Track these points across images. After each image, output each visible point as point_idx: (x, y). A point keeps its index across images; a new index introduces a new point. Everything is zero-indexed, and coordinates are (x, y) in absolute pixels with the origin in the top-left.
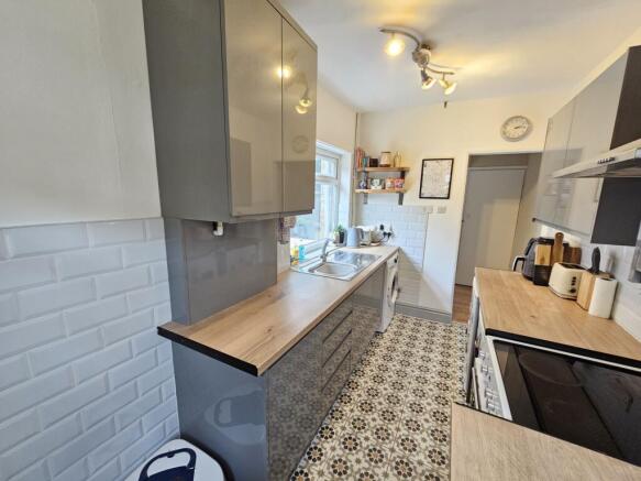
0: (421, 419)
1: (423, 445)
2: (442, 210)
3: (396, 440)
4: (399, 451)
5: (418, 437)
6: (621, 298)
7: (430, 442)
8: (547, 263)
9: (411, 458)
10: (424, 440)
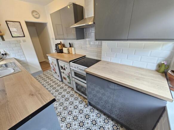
0: (60, 91)
1: (65, 94)
2: (24, 41)
3: (61, 98)
4: (63, 99)
5: (63, 94)
6: (76, 50)
7: (65, 92)
8: (61, 48)
9: (66, 97)
10: (64, 93)
